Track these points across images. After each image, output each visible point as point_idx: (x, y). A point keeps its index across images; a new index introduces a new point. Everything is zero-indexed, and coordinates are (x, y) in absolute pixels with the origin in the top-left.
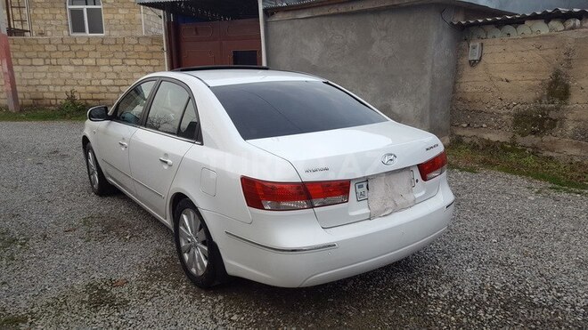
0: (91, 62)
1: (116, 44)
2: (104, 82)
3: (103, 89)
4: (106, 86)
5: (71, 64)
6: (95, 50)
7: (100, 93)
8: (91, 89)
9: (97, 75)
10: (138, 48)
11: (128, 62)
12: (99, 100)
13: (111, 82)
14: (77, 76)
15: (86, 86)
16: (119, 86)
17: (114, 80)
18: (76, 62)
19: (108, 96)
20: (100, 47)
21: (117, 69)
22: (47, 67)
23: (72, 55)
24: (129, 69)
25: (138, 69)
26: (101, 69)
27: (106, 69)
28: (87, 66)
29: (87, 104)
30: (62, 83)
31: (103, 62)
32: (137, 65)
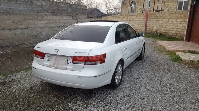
0: (167, 20)
1: (175, 13)
2: (169, 27)
3: (168, 29)
4: (169, 28)
5: (162, 21)
6: (169, 16)
7: (167, 30)
8: (165, 29)
9: (168, 25)
10: (182, 15)
11: (177, 20)
12: (166, 33)
13: (171, 27)
14: (163, 24)
15: (164, 28)
16: (173, 28)
17: (172, 26)
18: (163, 20)
19: (169, 32)
20: (171, 15)
21: (174, 22)
22: (156, 21)
23: (163, 17)
24: (177, 22)
25: (180, 22)
26: (169, 22)
27: (171, 22)
28: (166, 21)
29: (163, 34)
30: (158, 26)
31: (170, 20)
32: (180, 21)
